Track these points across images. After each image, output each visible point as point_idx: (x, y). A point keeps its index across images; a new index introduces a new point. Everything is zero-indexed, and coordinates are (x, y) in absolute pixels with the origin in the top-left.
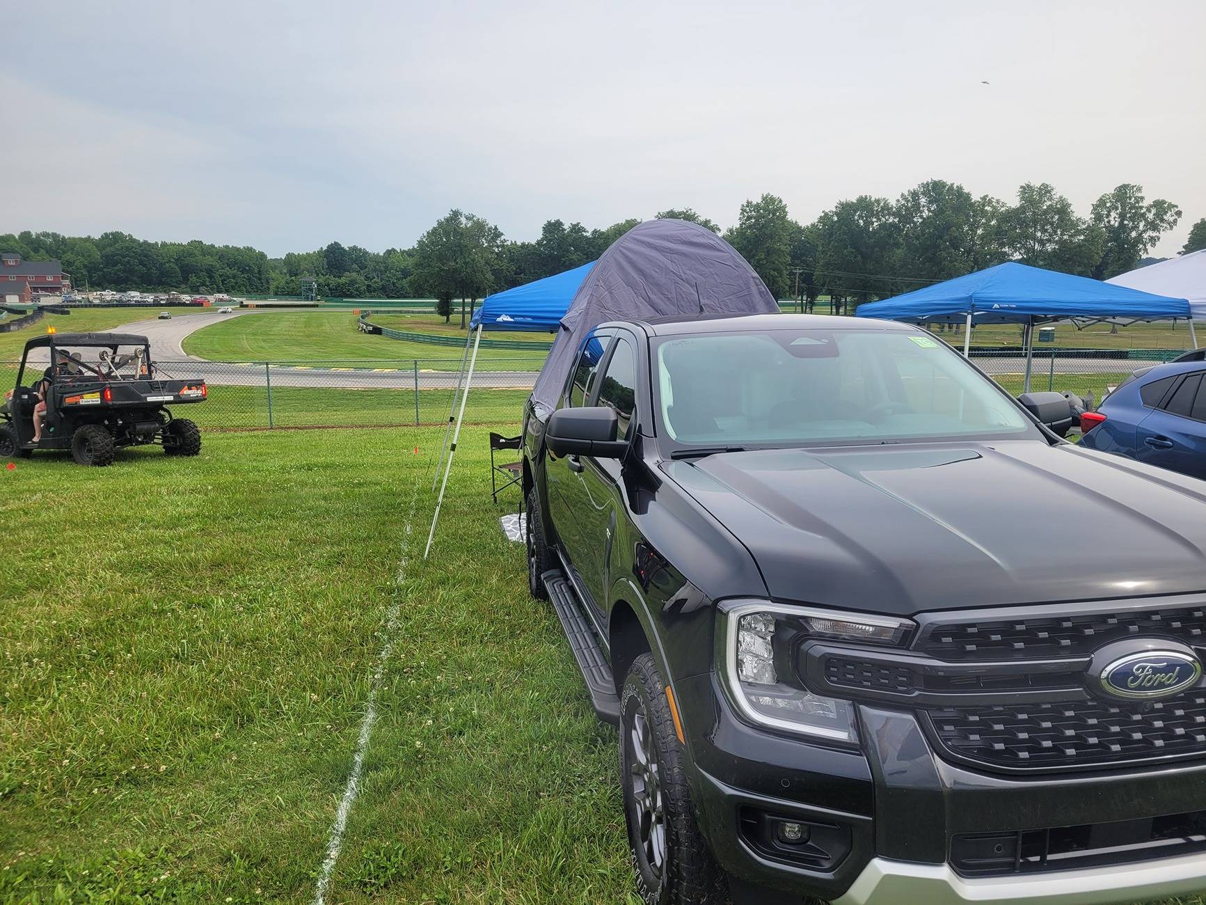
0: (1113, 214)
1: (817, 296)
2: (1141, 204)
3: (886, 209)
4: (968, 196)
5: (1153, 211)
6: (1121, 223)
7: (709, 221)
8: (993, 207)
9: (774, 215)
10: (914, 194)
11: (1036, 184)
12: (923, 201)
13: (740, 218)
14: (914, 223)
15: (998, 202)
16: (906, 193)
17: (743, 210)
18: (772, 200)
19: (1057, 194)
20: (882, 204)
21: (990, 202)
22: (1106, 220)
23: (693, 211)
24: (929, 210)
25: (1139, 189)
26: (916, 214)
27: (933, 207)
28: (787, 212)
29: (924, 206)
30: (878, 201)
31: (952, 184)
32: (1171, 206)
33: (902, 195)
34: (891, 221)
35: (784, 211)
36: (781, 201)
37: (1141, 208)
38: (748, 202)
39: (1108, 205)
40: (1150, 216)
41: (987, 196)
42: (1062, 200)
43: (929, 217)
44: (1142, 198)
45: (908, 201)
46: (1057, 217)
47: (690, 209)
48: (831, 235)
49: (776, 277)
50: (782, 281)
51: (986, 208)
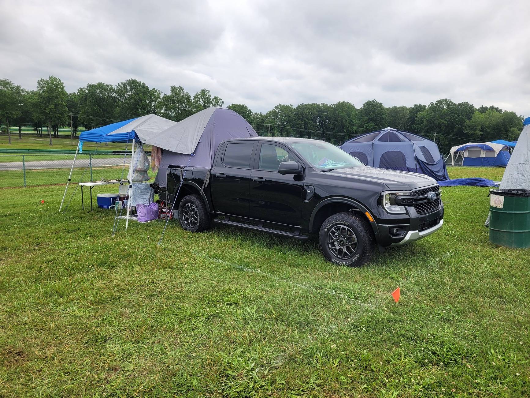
0: (201, 101)
1: (78, 127)
2: (210, 98)
3: (112, 89)
4: (147, 88)
5: (215, 101)
6: (204, 104)
7: (20, 86)
8: (157, 93)
9: (57, 87)
10: (124, 84)
11: (177, 86)
12: (129, 88)
13: (37, 87)
14: (125, 97)
15: (159, 91)
16: (120, 83)
17: (39, 83)
18: (55, 79)
19: (185, 91)
20: (110, 87)
21: (156, 91)
22: (199, 103)
23: (9, 80)
24: (131, 92)
25: (209, 92)
26: (126, 93)
27: (133, 91)
28: (64, 86)
29: (129, 90)
30: (108, 86)
31: (141, 82)
32: (220, 99)
33: (119, 84)
34: (114, 95)
35: (62, 86)
36: (60, 80)
37: (211, 99)
38: (41, 79)
39: (199, 97)
40: (214, 103)
41: (155, 88)
42: (187, 94)
43: (131, 95)
44: (210, 96)
45: (121, 87)
46: (186, 100)
47: (8, 79)
48: (86, 99)
49: (61, 117)
50: (64, 119)
51: (155, 94)
